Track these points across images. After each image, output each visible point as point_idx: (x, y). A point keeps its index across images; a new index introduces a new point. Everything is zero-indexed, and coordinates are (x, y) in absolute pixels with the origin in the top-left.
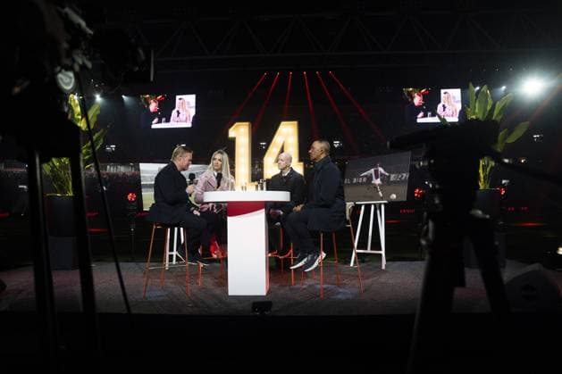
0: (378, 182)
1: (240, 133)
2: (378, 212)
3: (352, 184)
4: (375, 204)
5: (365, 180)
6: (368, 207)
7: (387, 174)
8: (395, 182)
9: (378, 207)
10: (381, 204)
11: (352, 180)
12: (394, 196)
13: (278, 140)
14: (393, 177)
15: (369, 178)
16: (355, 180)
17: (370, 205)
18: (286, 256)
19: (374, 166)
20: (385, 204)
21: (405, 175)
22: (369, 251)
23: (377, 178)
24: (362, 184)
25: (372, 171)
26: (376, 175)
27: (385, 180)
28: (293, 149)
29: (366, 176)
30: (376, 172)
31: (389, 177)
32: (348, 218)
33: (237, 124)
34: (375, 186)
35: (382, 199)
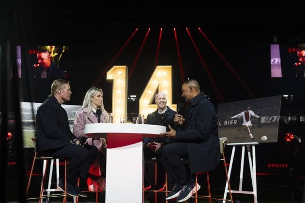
0: (248, 124)
1: (118, 76)
2: (249, 153)
3: (223, 126)
4: (245, 146)
5: (235, 122)
6: (239, 149)
7: (258, 117)
8: (265, 124)
9: (249, 149)
10: (251, 146)
11: (222, 123)
12: (265, 138)
13: (153, 83)
14: (263, 120)
15: (240, 121)
16: (226, 123)
17: (241, 146)
18: (161, 190)
19: (245, 109)
20: (256, 145)
21: (275, 117)
22: (240, 191)
23: (247, 120)
24: (233, 126)
25: (243, 114)
26: (247, 117)
27: (256, 122)
28: (167, 92)
29: (236, 119)
30: (247, 115)
31: (259, 119)
32: (222, 151)
33: (114, 67)
34: (246, 128)
35: (253, 140)
